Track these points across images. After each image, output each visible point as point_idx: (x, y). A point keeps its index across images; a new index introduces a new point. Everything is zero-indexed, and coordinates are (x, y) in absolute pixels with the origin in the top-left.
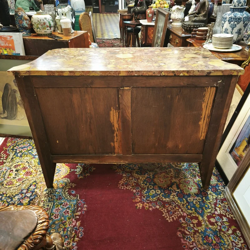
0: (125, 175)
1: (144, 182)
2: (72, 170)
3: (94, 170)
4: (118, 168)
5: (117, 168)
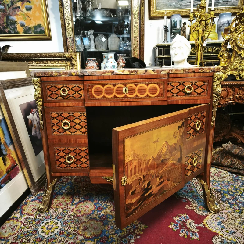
1: (107, 207)
2: (201, 225)
3: (171, 225)
4: (137, 225)
5: (139, 225)
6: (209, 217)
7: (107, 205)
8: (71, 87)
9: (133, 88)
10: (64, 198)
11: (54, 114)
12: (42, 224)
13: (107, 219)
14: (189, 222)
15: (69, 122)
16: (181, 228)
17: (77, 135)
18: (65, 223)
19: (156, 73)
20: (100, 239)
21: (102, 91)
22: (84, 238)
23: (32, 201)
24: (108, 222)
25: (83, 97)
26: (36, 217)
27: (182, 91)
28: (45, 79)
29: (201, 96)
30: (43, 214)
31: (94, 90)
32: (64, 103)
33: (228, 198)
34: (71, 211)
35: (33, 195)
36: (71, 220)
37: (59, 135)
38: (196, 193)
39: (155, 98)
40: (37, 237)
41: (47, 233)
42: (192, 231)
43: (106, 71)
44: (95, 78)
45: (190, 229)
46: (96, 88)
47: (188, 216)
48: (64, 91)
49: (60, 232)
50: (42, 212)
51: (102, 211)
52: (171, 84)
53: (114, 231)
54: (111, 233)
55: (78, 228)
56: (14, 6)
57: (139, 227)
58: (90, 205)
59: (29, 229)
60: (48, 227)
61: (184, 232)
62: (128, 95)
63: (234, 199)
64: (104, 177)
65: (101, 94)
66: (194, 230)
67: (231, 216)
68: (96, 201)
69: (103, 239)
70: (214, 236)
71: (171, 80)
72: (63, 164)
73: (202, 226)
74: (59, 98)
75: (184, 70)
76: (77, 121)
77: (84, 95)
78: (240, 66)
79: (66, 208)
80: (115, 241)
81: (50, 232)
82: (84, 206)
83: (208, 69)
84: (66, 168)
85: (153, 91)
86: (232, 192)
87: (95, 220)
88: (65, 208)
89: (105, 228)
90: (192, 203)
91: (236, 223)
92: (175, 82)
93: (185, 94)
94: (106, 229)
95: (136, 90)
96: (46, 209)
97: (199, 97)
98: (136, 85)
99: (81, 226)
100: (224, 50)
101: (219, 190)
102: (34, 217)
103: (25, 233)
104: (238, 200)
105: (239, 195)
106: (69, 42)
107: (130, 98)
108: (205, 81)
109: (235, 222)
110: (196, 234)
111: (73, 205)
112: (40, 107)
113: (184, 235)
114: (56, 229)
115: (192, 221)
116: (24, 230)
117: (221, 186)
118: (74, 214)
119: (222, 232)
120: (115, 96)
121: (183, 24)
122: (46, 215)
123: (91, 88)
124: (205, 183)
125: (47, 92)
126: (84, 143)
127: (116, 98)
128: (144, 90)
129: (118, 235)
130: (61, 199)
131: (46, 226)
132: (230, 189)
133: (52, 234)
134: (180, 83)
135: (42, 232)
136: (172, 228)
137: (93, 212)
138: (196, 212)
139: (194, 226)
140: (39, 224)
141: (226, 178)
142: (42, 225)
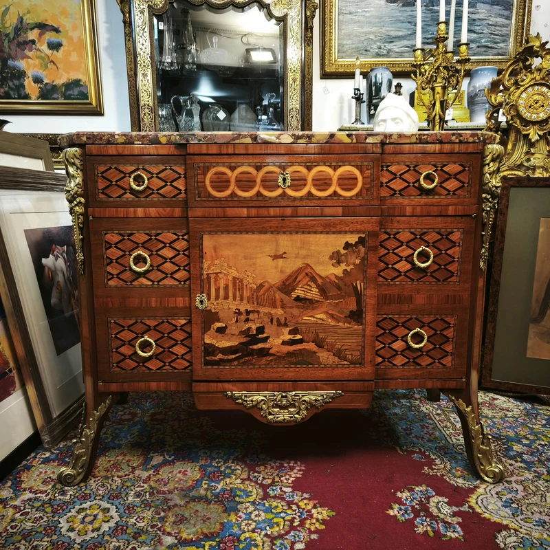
0: (284, 489)
1: (232, 473)
2: (465, 508)
3: (392, 509)
4: (309, 511)
5: (314, 511)
6: (481, 490)
7: (233, 468)
8: (155, 170)
9: (302, 175)
10: (125, 455)
11: (113, 236)
12: (70, 511)
13: (234, 498)
14: (434, 502)
15: (149, 256)
16: (417, 515)
17: (165, 287)
18: (129, 508)
19: (354, 141)
20: (220, 542)
21: (229, 181)
22: (176, 541)
23: (43, 463)
24: (237, 505)
25: (182, 196)
26: (52, 497)
27: (414, 186)
28: (93, 149)
29: (456, 197)
30: (70, 491)
31: (211, 178)
32: (138, 209)
33: (520, 451)
34: (143, 483)
35: (46, 450)
36: (142, 501)
37: (122, 288)
38: (443, 442)
39: (351, 198)
40: (56, 542)
41: (83, 532)
42: (443, 521)
43: (240, 135)
44: (214, 150)
45: (439, 517)
46: (216, 174)
47: (430, 490)
48: (139, 180)
49: (116, 529)
50: (68, 484)
51: (220, 482)
52: (389, 168)
53: (254, 524)
54: (246, 529)
55: (163, 519)
56: (21, 39)
57: (315, 516)
58: (189, 469)
59: (36, 523)
60: (84, 518)
61: (425, 523)
62: (290, 192)
63: (534, 452)
64: (229, 393)
65: (227, 187)
66: (449, 520)
67: (533, 488)
68: (206, 460)
69: (225, 543)
70: (499, 532)
71: (388, 158)
72: (128, 361)
73: (467, 509)
74: (125, 196)
75: (417, 136)
76: (168, 253)
77: (186, 190)
78: (528, 160)
79: (130, 477)
80: (256, 546)
81: (90, 529)
82: (175, 473)
83: (471, 136)
84: (135, 371)
85: (347, 182)
86: (528, 439)
87: (204, 502)
88: (129, 475)
89: (230, 519)
90: (438, 461)
91: (546, 501)
92: (398, 163)
93: (419, 193)
94: (234, 521)
95: (310, 179)
96: (79, 478)
97: (450, 199)
98: (309, 169)
99: (170, 514)
100: (492, 127)
101: (496, 434)
102: (49, 496)
103: (25, 531)
104: (544, 455)
105: (543, 446)
106: (144, 114)
107: (295, 198)
108: (464, 163)
109: (543, 500)
110: (454, 528)
111: (147, 470)
112: (79, 218)
113: (425, 529)
114: (105, 522)
115: (440, 499)
116: (23, 526)
117: (500, 428)
118: (151, 487)
119: (516, 522)
120: (259, 194)
121: (396, 87)
122: (80, 492)
123: (205, 174)
124: (467, 407)
125: (97, 182)
126: (181, 308)
127: (260, 199)
128: (326, 181)
129: (263, 533)
130: (117, 456)
131: (80, 517)
132: (522, 432)
133: (95, 535)
134: (408, 166)
135: (68, 531)
136: (395, 516)
137: (199, 483)
138: (448, 480)
139: (447, 509)
140: (61, 511)
141: (508, 411)
142: (69, 514)
